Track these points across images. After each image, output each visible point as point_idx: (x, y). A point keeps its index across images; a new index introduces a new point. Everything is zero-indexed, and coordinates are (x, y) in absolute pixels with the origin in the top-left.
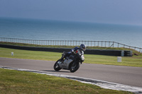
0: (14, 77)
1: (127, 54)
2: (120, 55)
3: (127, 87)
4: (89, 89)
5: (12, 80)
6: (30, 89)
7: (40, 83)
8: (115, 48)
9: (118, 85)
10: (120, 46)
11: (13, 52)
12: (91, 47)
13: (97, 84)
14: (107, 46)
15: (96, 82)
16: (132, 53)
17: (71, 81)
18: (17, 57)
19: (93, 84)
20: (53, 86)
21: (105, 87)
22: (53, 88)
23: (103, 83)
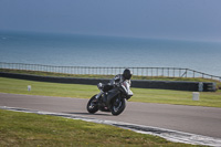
0: (32, 125)
1: (207, 87)
2: (197, 90)
3: (208, 139)
4: (149, 142)
5: (29, 129)
6: (57, 142)
7: (72, 134)
8: (188, 79)
9: (194, 136)
10: (198, 76)
11: (30, 85)
12: (152, 77)
13: (161, 135)
14: (177, 76)
15: (160, 132)
16: (215, 86)
17: (121, 131)
18: (37, 92)
19: (155, 134)
20: (93, 138)
21: (173, 139)
22: (92, 141)
23: (170, 133)
